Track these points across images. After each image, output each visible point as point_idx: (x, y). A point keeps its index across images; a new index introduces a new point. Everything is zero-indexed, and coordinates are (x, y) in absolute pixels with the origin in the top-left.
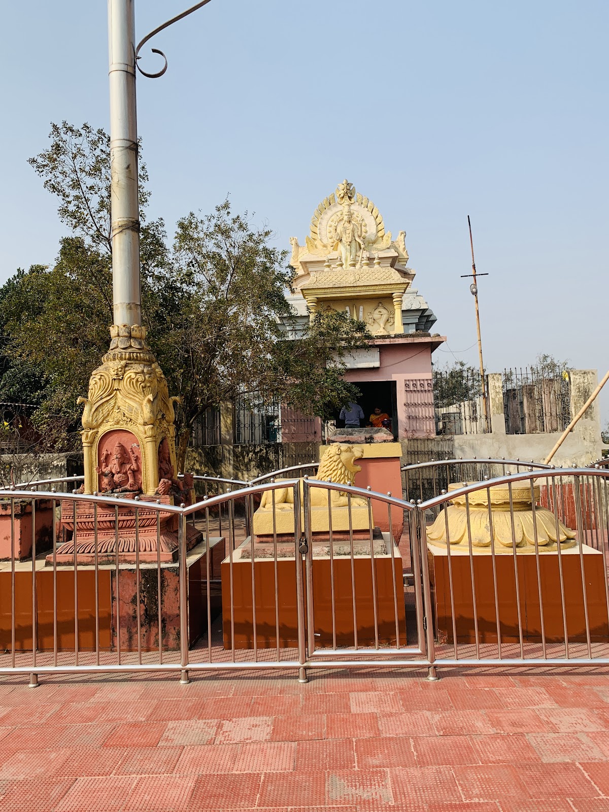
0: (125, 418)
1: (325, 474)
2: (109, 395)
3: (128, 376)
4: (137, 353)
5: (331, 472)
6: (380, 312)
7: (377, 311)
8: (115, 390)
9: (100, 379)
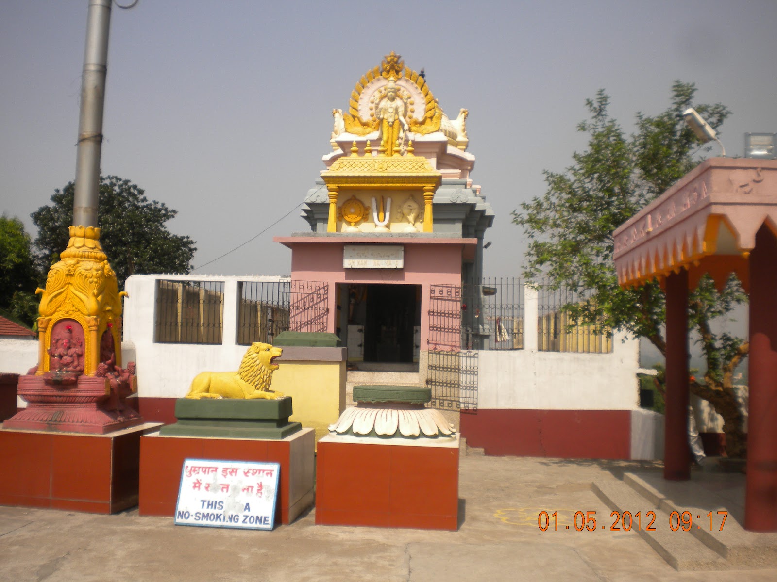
0: (74, 308)
1: (243, 370)
2: (62, 288)
3: (79, 272)
4: (89, 252)
5: (249, 368)
6: (409, 206)
7: (406, 205)
8: (68, 283)
9: (56, 273)
